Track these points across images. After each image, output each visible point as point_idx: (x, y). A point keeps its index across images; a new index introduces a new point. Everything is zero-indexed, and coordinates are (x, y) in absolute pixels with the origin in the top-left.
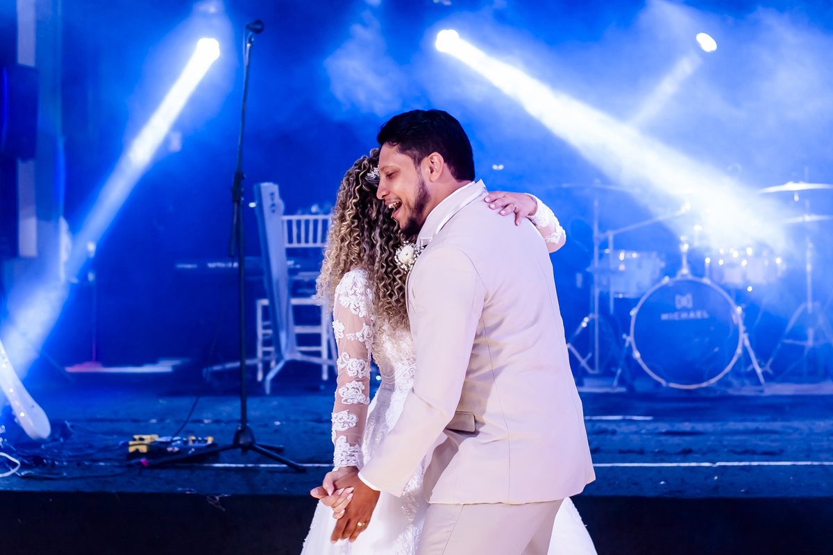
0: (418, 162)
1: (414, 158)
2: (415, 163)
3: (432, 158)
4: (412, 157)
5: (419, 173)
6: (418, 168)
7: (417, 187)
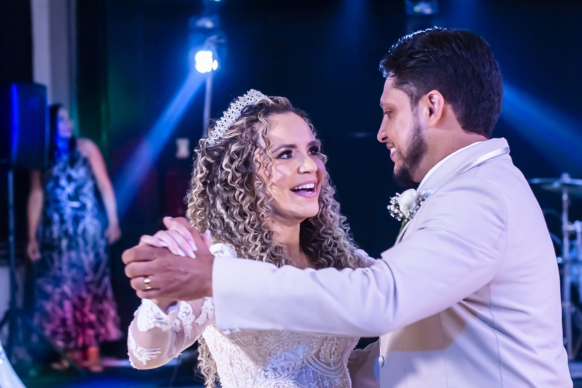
0: (415, 100)
1: (411, 95)
2: (411, 103)
3: (430, 98)
4: (408, 94)
5: (416, 115)
6: (415, 109)
7: (411, 133)
